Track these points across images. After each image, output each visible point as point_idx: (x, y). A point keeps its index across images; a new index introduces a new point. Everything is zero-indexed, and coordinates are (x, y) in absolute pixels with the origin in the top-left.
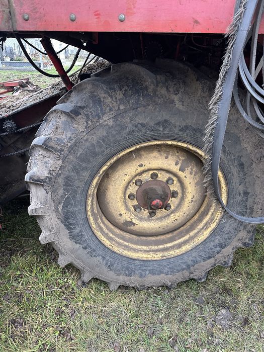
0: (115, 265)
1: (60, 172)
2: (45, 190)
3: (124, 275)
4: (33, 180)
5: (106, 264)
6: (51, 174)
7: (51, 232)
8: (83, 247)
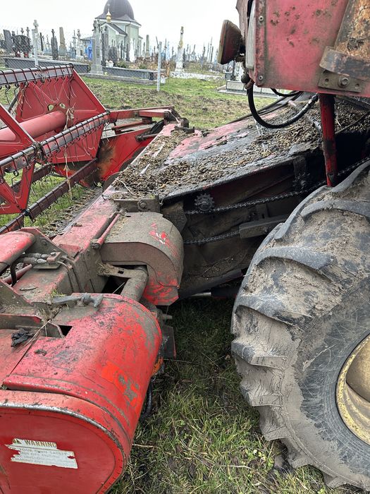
0: (354, 458)
1: (331, 314)
2: (291, 333)
3: (363, 474)
4: (278, 317)
5: (342, 454)
6: (312, 314)
7: (273, 392)
8: (315, 424)
